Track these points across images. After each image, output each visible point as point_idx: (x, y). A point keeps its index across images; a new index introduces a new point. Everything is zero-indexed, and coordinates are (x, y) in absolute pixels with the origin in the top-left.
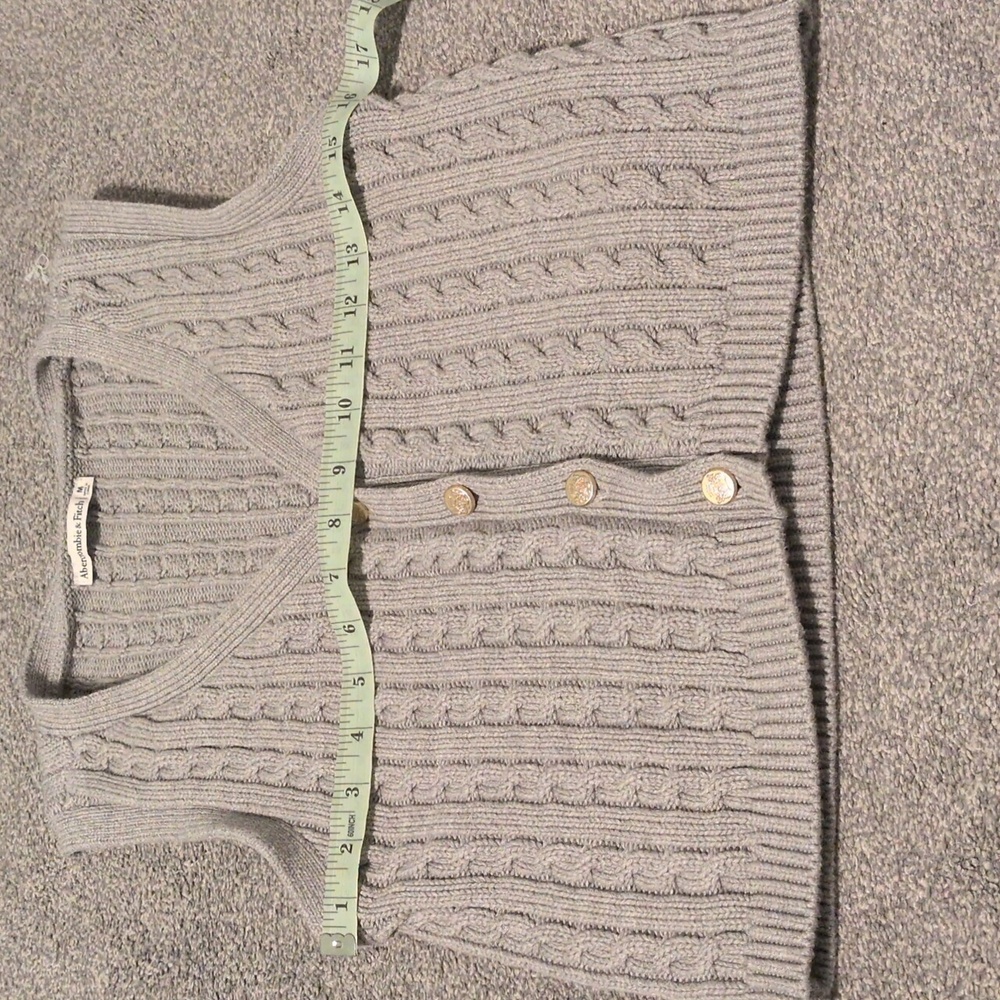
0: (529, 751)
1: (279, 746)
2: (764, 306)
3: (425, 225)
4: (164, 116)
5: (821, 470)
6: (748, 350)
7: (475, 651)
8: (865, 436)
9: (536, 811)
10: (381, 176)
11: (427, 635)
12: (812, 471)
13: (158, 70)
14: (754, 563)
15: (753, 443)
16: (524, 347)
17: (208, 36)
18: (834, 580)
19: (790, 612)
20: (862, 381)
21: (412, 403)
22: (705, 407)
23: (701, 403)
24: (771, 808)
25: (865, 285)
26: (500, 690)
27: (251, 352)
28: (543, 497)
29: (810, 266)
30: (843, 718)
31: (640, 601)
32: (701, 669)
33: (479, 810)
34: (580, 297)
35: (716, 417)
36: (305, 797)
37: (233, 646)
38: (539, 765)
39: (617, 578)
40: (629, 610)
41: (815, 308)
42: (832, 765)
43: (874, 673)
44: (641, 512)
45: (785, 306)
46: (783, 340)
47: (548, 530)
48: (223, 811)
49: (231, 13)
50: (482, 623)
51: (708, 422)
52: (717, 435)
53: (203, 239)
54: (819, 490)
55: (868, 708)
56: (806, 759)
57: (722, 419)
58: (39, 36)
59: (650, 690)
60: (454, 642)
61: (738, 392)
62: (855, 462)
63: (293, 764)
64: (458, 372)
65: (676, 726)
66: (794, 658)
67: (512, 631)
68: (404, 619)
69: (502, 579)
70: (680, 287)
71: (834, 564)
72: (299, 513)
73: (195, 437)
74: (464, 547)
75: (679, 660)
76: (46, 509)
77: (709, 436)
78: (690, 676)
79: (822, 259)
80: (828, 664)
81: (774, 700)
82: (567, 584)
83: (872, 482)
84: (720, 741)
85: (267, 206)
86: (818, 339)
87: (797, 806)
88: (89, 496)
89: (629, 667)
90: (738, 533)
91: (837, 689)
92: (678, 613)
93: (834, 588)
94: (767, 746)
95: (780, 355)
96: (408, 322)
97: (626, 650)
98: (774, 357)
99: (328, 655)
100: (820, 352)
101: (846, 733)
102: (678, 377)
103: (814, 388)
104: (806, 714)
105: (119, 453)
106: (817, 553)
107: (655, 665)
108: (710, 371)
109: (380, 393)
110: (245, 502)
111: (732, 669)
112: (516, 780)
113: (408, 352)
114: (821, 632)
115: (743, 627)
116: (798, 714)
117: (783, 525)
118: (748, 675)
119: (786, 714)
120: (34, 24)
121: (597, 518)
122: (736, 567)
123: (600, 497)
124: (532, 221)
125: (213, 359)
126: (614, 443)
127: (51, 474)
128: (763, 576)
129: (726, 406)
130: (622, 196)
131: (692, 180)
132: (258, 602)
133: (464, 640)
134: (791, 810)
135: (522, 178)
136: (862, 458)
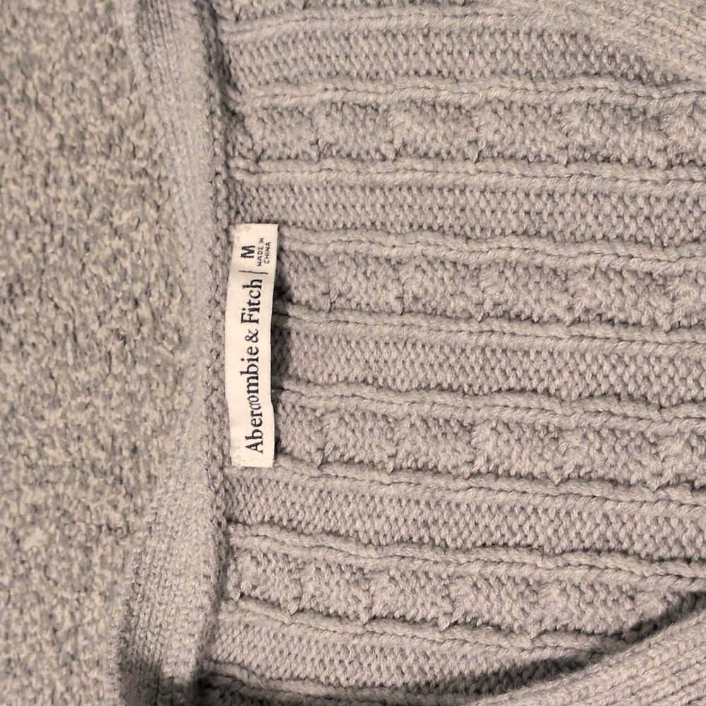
76: (138, 288)
88: (271, 267)
105: (348, 173)
127: (153, 213)
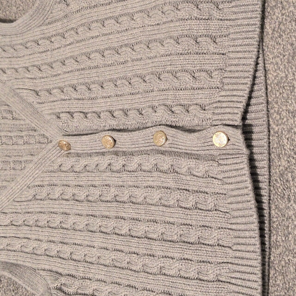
0: (133, 248)
2: (242, 61)
3: (98, 28)
5: (265, 133)
6: (234, 81)
8: (285, 119)
9: (136, 275)
10: (80, 8)
12: (261, 134)
14: (235, 173)
15: (236, 121)
16: (137, 79)
18: (270, 182)
19: (251, 196)
20: (285, 95)
21: (90, 102)
22: (215, 105)
23: (212, 103)
24: (239, 282)
25: (287, 54)
27: (27, 80)
28: (143, 142)
29: (263, 45)
30: (272, 243)
31: (183, 188)
32: (209, 219)
34: (162, 58)
35: (219, 109)
37: (15, 197)
38: (138, 254)
39: (174, 177)
40: (178, 191)
41: (264, 64)
42: (267, 264)
43: (287, 224)
44: (185, 150)
45: (252, 62)
46: (250, 76)
47: (145, 156)
50: (116, 192)
51: (216, 111)
52: (220, 117)
53: (10, 35)
54: (264, 143)
55: (284, 239)
56: (256, 261)
57: (222, 111)
59: (187, 226)
61: (229, 99)
62: (280, 131)
64: (110, 89)
65: (197, 243)
66: (252, 216)
67: (128, 197)
69: (124, 175)
70: (205, 54)
71: (270, 175)
72: (44, 146)
73: (5, 115)
74: (109, 161)
75: (200, 214)
77: (216, 117)
78: (205, 221)
79: (268, 42)
80: (266, 218)
81: (242, 234)
82: (152, 179)
83: (288, 140)
84: (217, 250)
86: (265, 77)
87: (251, 282)
89: (177, 216)
90: (228, 160)
91: (270, 230)
92: (200, 194)
93: (270, 186)
94: (238, 254)
95: (249, 83)
96: (90, 68)
97: (177, 209)
98: (246, 84)
100: (266, 82)
101: (273, 249)
102: (203, 92)
103: (263, 98)
104: (257, 241)
106: (263, 170)
107: (189, 216)
108: (217, 90)
109: (77, 97)
110: (23, 141)
111: (224, 219)
113: (90, 81)
114: (264, 205)
115: (229, 201)
116: (253, 241)
117: (248, 157)
118: (231, 222)
119: (247, 241)
121: (166, 151)
122: (227, 175)
123: (168, 142)
124: (142, 26)
125: (12, 83)
126: (174, 120)
128: (239, 179)
129: (224, 105)
130: (182, 14)
131: (212, 7)
134: (249, 284)
135: (139, 9)
136: (284, 129)
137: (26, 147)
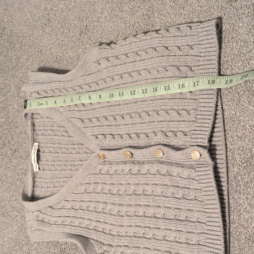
0: (147, 224)
1: (84, 217)
2: (208, 105)
3: (119, 79)
4: (54, 48)
5: (224, 151)
6: (203, 117)
7: (133, 196)
8: (236, 141)
9: (149, 241)
10: (107, 66)
11: (121, 190)
12: (221, 151)
13: (52, 36)
14: (205, 177)
15: (205, 143)
16: (144, 113)
17: (65, 27)
18: (228, 182)
19: (215, 191)
20: (235, 126)
21: (116, 127)
22: (192, 132)
23: (191, 131)
24: (211, 245)
25: (235, 99)
26: (139, 207)
27: (76, 112)
28: (149, 155)
29: (220, 93)
30: (231, 220)
31: (175, 185)
32: (192, 205)
33: (134, 239)
34: (159, 101)
35: (195, 135)
36: (91, 231)
37: (72, 190)
38: (150, 228)
39: (169, 178)
40: (172, 187)
41: (222, 105)
42: (228, 234)
43: (239, 208)
44: (175, 161)
45: (213, 105)
46: (213, 114)
47: (151, 164)
48: (70, 234)
49: (70, 21)
50: (134, 188)
51: (193, 137)
52: (195, 140)
53: (63, 82)
54: (223, 157)
55: (238, 218)
56: (220, 232)
57: (196, 136)
58: (24, 26)
59: (178, 210)
60: (128, 193)
61: (201, 129)
62: (233, 149)
63: (88, 222)
64: (128, 120)
65: (185, 220)
66: (216, 204)
67: (142, 191)
68: (115, 186)
69: (139, 177)
70: (185, 99)
71: (228, 177)
72: (89, 155)
73: (63, 134)
74: (129, 168)
75: (186, 202)
76: (27, 150)
77: (193, 140)
78: (189, 207)
79: (224, 91)
80: (226, 205)
81: (212, 215)
82: (156, 179)
83: (238, 154)
84: (197, 225)
85: (79, 74)
86: (223, 114)
87: (218, 246)
88: (37, 148)
89: (173, 203)
90: (201, 168)
91: (229, 212)
92: (185, 189)
93: (228, 184)
94: (210, 228)
95: (212, 119)
96: (115, 105)
97: (172, 198)
98: (210, 119)
99: (96, 194)
100: (223, 117)
101: (231, 225)
102: (185, 124)
103: (222, 128)
104: (220, 220)
105: (45, 137)
106: (223, 174)
107: (179, 203)
108: (193, 122)
109: (108, 124)
110: (75, 151)
111: (200, 205)
112: (144, 232)
113: (115, 113)
114: (224, 196)
115: (203, 194)
116: (218, 220)
117: (213, 166)
118: (204, 208)
119: (214, 219)
120: (23, 23)
121: (164, 161)
122: (201, 178)
123: (164, 156)
124: (146, 79)
125: (67, 114)
126: (168, 141)
127: (29, 141)
128: (208, 181)
129: (198, 132)
131: (187, 70)
132: (78, 179)
133: (130, 193)
134: (216, 246)
135: (143, 68)
136: (235, 148)
137: (77, 155)
